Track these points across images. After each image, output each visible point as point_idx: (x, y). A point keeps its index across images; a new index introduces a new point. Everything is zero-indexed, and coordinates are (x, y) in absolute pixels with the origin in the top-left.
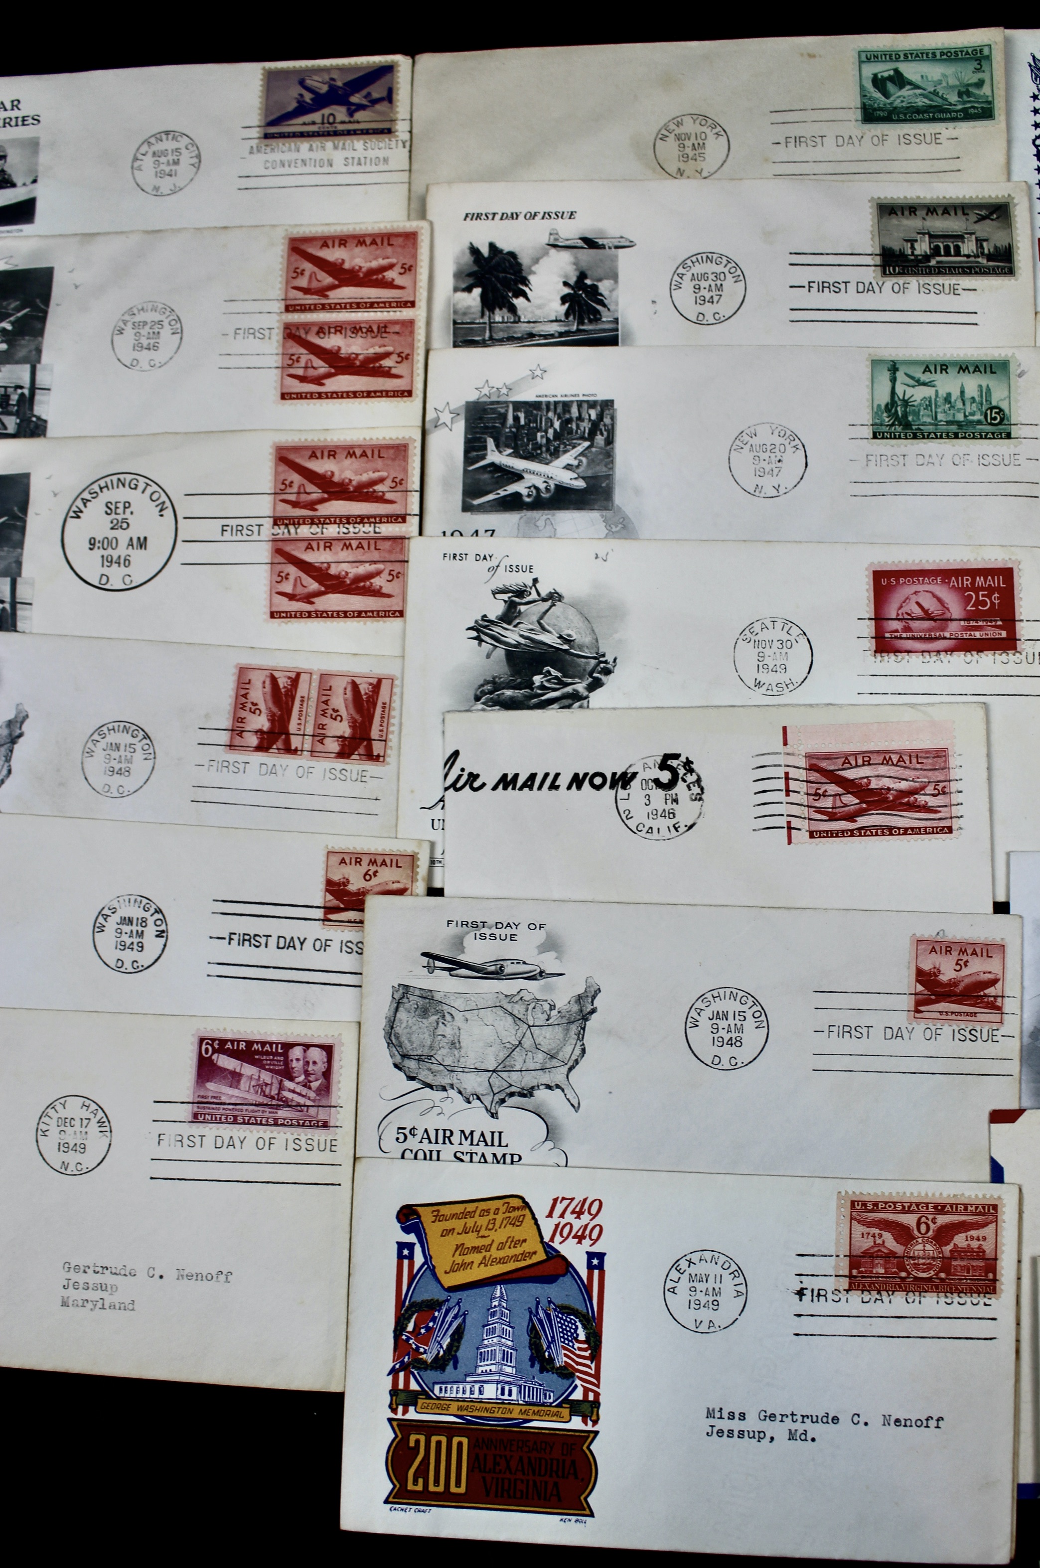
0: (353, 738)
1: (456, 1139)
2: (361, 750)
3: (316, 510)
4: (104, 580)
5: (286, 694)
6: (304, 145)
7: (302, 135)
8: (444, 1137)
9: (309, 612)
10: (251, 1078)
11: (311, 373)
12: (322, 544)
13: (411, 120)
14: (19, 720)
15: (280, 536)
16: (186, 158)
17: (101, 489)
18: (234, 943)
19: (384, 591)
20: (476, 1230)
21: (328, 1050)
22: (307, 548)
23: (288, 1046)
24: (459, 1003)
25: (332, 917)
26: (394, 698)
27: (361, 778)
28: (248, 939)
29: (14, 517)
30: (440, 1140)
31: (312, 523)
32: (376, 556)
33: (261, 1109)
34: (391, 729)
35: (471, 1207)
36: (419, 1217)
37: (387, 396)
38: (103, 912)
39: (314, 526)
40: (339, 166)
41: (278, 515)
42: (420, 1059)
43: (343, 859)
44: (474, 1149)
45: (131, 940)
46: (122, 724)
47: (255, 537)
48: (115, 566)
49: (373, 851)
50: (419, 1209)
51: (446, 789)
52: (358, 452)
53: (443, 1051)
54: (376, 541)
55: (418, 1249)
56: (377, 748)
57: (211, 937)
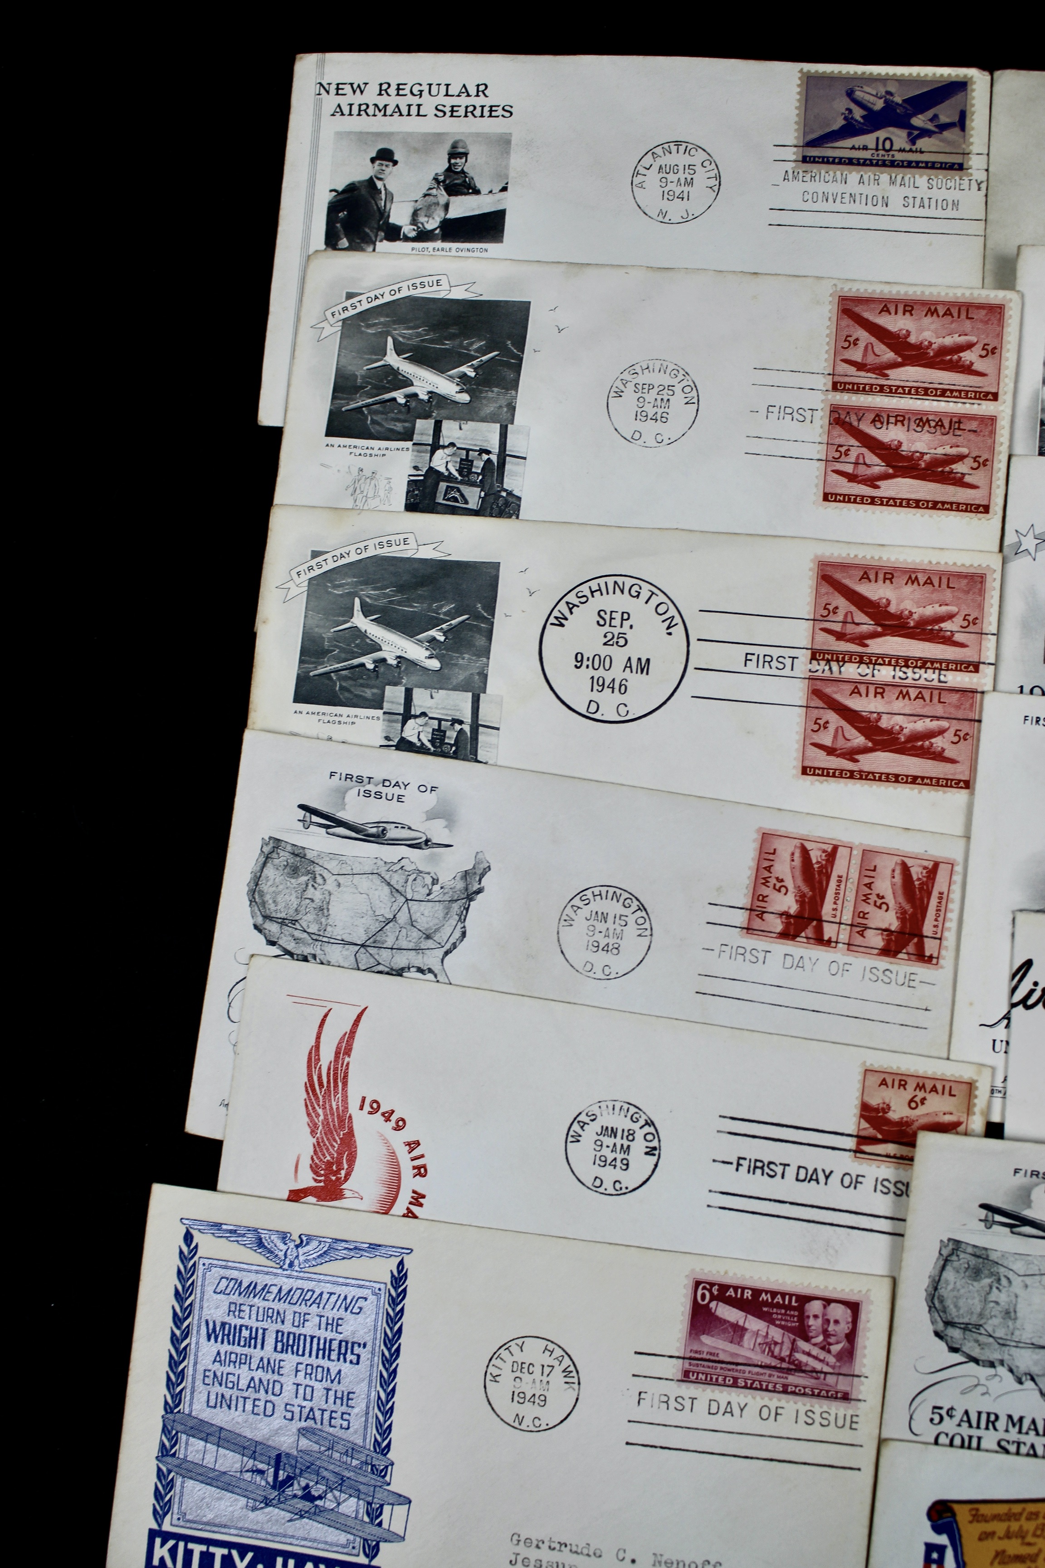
0: (901, 932)
1: (1001, 1424)
2: (911, 948)
3: (866, 646)
4: (593, 707)
5: (820, 872)
6: (854, 175)
7: (850, 162)
8: (988, 1421)
9: (852, 772)
10: (757, 1334)
11: (862, 470)
12: (872, 689)
13: (988, 155)
14: (479, 872)
15: (819, 674)
16: (702, 178)
17: (592, 592)
18: (743, 1169)
19: (947, 754)
20: (1021, 1535)
21: (854, 1307)
22: (853, 692)
23: (804, 1299)
24: (1019, 1266)
25: (867, 1148)
26: (953, 887)
27: (909, 982)
28: (759, 1166)
29: (478, 617)
30: (983, 1424)
31: (861, 662)
32: (939, 710)
33: (768, 1372)
34: (947, 925)
35: (1017, 1508)
36: (954, 1515)
37: (958, 510)
38: (579, 1119)
39: (863, 666)
40: (896, 206)
41: (816, 647)
42: (966, 1328)
43: (884, 1080)
44: (1023, 1438)
45: (614, 1155)
46: (611, 890)
47: (787, 671)
48: (607, 691)
49: (921, 1073)
50: (956, 1507)
51: (1014, 1005)
52: (922, 579)
53: (995, 1321)
54: (944, 690)
55: (949, 1554)
56: (930, 947)
57: (714, 1161)
